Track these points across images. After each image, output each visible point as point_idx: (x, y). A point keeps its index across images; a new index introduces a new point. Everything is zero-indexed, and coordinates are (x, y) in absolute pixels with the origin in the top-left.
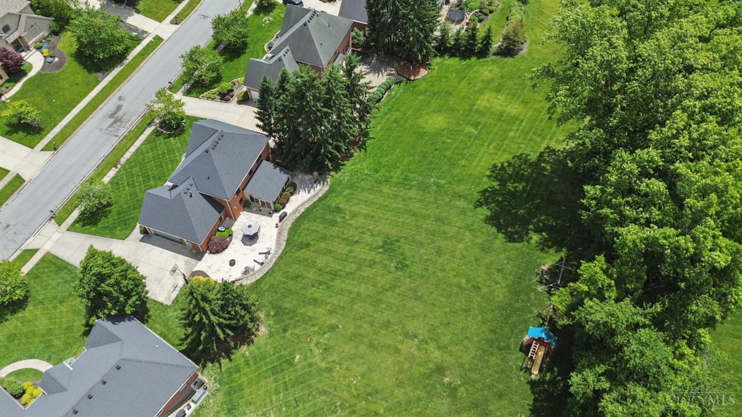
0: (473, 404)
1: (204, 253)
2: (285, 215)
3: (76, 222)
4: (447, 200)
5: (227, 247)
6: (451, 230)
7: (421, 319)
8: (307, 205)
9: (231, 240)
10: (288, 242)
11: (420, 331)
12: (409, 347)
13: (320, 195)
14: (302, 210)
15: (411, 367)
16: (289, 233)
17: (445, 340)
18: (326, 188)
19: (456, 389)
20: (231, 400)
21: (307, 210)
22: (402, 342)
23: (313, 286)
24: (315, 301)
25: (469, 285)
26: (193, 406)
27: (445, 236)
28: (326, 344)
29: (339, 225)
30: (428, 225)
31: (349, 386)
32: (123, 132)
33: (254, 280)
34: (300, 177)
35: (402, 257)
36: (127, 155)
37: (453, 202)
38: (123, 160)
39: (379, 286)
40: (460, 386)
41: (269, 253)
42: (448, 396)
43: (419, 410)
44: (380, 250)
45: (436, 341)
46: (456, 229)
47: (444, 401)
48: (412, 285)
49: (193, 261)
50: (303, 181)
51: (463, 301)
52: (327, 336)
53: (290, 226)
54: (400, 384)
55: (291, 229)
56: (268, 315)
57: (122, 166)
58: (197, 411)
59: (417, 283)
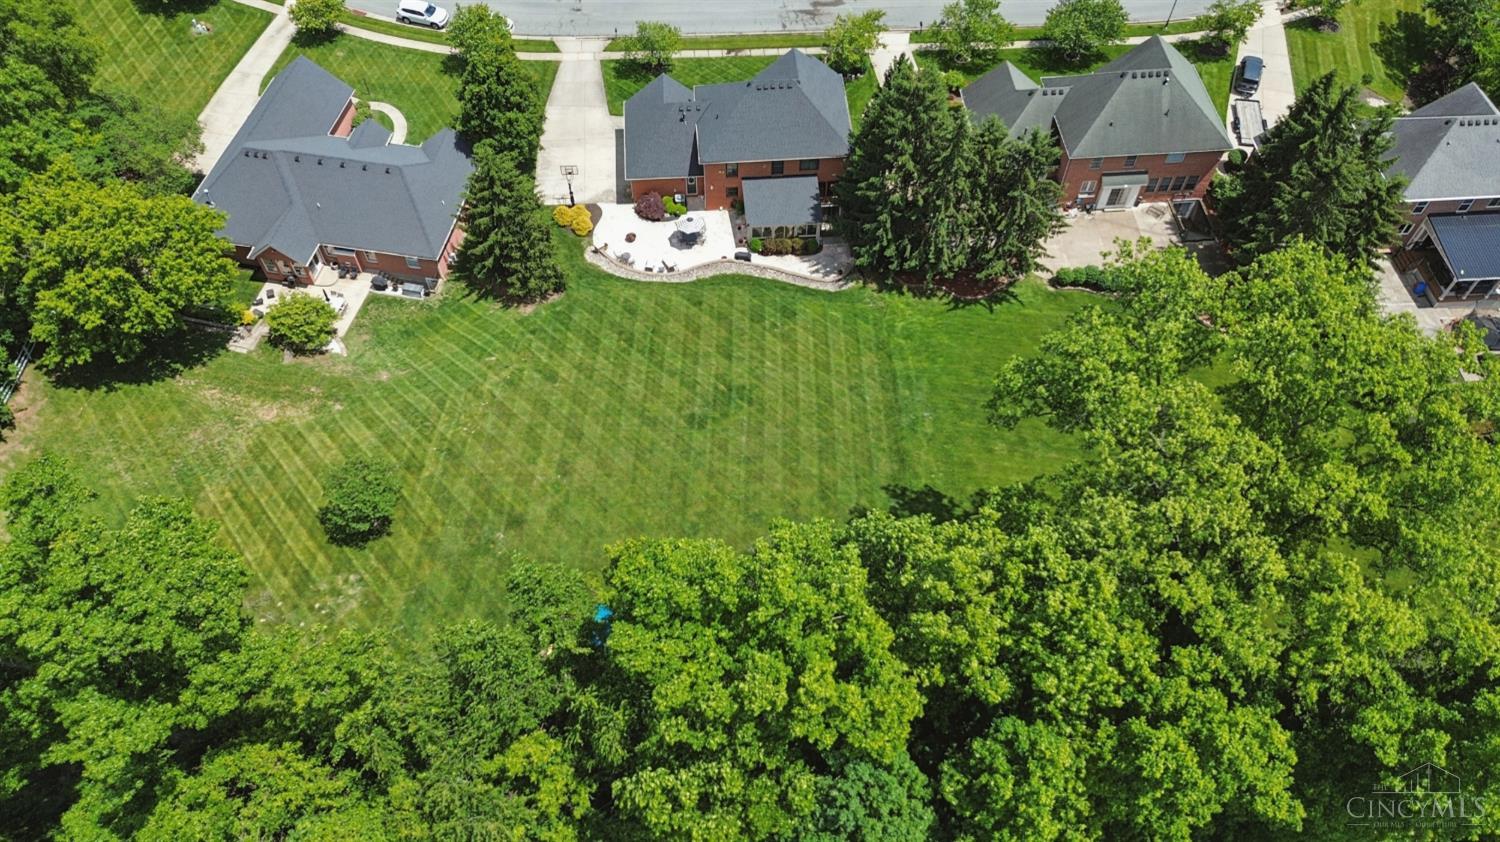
0: (468, 582)
1: (632, 202)
2: (747, 259)
3: (617, 61)
4: (884, 445)
5: (654, 220)
6: (810, 464)
7: (599, 472)
8: (782, 278)
9: (668, 220)
10: (699, 283)
11: (576, 477)
12: (543, 471)
13: (813, 286)
14: (769, 276)
15: (508, 485)
16: (714, 278)
17: (573, 513)
18: (831, 288)
19: (487, 551)
20: (421, 327)
21: (774, 281)
22: (548, 461)
23: (620, 333)
24: (592, 342)
25: (694, 519)
26: (399, 293)
27: (790, 462)
28: (520, 379)
29: (757, 327)
30: (808, 431)
31: (458, 425)
32: (797, 28)
33: (610, 271)
34: (839, 250)
35: (717, 415)
36: (756, 53)
37: (879, 454)
38: (747, 53)
39: (647, 405)
40: (494, 555)
41: (671, 269)
42: (472, 545)
43: (440, 517)
44: (722, 387)
45: (567, 502)
46: (815, 471)
47: (461, 542)
48: (663, 444)
49: (614, 196)
50: (833, 257)
51: (657, 518)
52: (536, 376)
53: (729, 272)
54: (477, 481)
55: (725, 276)
56: (554, 305)
57: (735, 57)
58: (394, 299)
59: (670, 448)
